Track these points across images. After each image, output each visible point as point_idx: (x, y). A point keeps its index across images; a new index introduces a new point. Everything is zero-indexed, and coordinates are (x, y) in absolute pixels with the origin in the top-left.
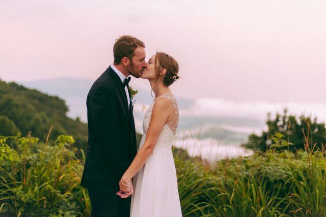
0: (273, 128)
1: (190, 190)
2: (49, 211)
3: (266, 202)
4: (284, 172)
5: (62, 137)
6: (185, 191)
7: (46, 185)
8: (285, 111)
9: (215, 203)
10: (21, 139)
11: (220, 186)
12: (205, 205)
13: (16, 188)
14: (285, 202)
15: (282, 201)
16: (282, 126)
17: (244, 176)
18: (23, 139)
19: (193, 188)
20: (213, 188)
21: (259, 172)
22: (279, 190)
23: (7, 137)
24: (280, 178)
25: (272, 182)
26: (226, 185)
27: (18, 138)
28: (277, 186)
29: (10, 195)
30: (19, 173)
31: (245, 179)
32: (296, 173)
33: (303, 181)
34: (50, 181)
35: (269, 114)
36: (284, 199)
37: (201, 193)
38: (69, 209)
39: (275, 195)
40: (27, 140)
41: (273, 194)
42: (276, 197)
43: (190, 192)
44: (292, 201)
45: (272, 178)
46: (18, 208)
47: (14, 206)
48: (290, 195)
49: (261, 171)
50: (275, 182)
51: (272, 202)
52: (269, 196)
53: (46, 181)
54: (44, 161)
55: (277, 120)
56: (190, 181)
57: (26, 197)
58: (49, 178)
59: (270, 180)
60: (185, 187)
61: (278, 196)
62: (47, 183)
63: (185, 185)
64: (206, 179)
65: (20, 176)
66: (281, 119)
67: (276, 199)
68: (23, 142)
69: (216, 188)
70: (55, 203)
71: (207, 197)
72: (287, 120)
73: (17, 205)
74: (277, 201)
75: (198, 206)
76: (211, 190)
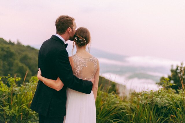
0: (175, 74)
1: (110, 111)
2: (25, 121)
3: (156, 120)
4: (167, 102)
5: (33, 78)
6: (106, 112)
7: (23, 106)
8: (182, 64)
9: (125, 119)
10: (10, 78)
11: (128, 109)
12: (118, 120)
13: (5, 107)
14: (168, 120)
15: (166, 120)
16: (180, 73)
17: (143, 103)
18: (11, 78)
19: (111, 110)
20: (123, 111)
21: (152, 101)
22: (164, 113)
23: (2, 77)
24: (164, 105)
25: (160, 108)
26: (131, 109)
27: (9, 78)
28: (163, 110)
29: (2, 111)
30: (9, 98)
31: (143, 105)
32: (175, 103)
33: (179, 108)
34: (26, 104)
35: (172, 66)
36: (167, 118)
37: (116, 113)
38: (36, 120)
39: (161, 116)
40: (14, 79)
41: (160, 115)
42: (162, 117)
43: (110, 112)
44: (171, 120)
45: (160, 105)
46: (6, 119)
47: (4, 118)
48: (170, 116)
49: (154, 101)
50: (162, 108)
51: (160, 120)
52: (158, 116)
53: (24, 104)
54: (23, 91)
55: (177, 69)
56: (110, 105)
57: (10, 113)
58: (25, 102)
59: (158, 107)
60: (106, 109)
61: (164, 117)
62: (24, 105)
63: (107, 108)
64: (120, 105)
65: (9, 100)
66: (179, 68)
67: (162, 118)
68: (11, 80)
69: (125, 111)
70: (28, 117)
71: (120, 116)
72: (183, 69)
73: (5, 117)
74: (163, 119)
75: (113, 121)
76: (123, 112)
